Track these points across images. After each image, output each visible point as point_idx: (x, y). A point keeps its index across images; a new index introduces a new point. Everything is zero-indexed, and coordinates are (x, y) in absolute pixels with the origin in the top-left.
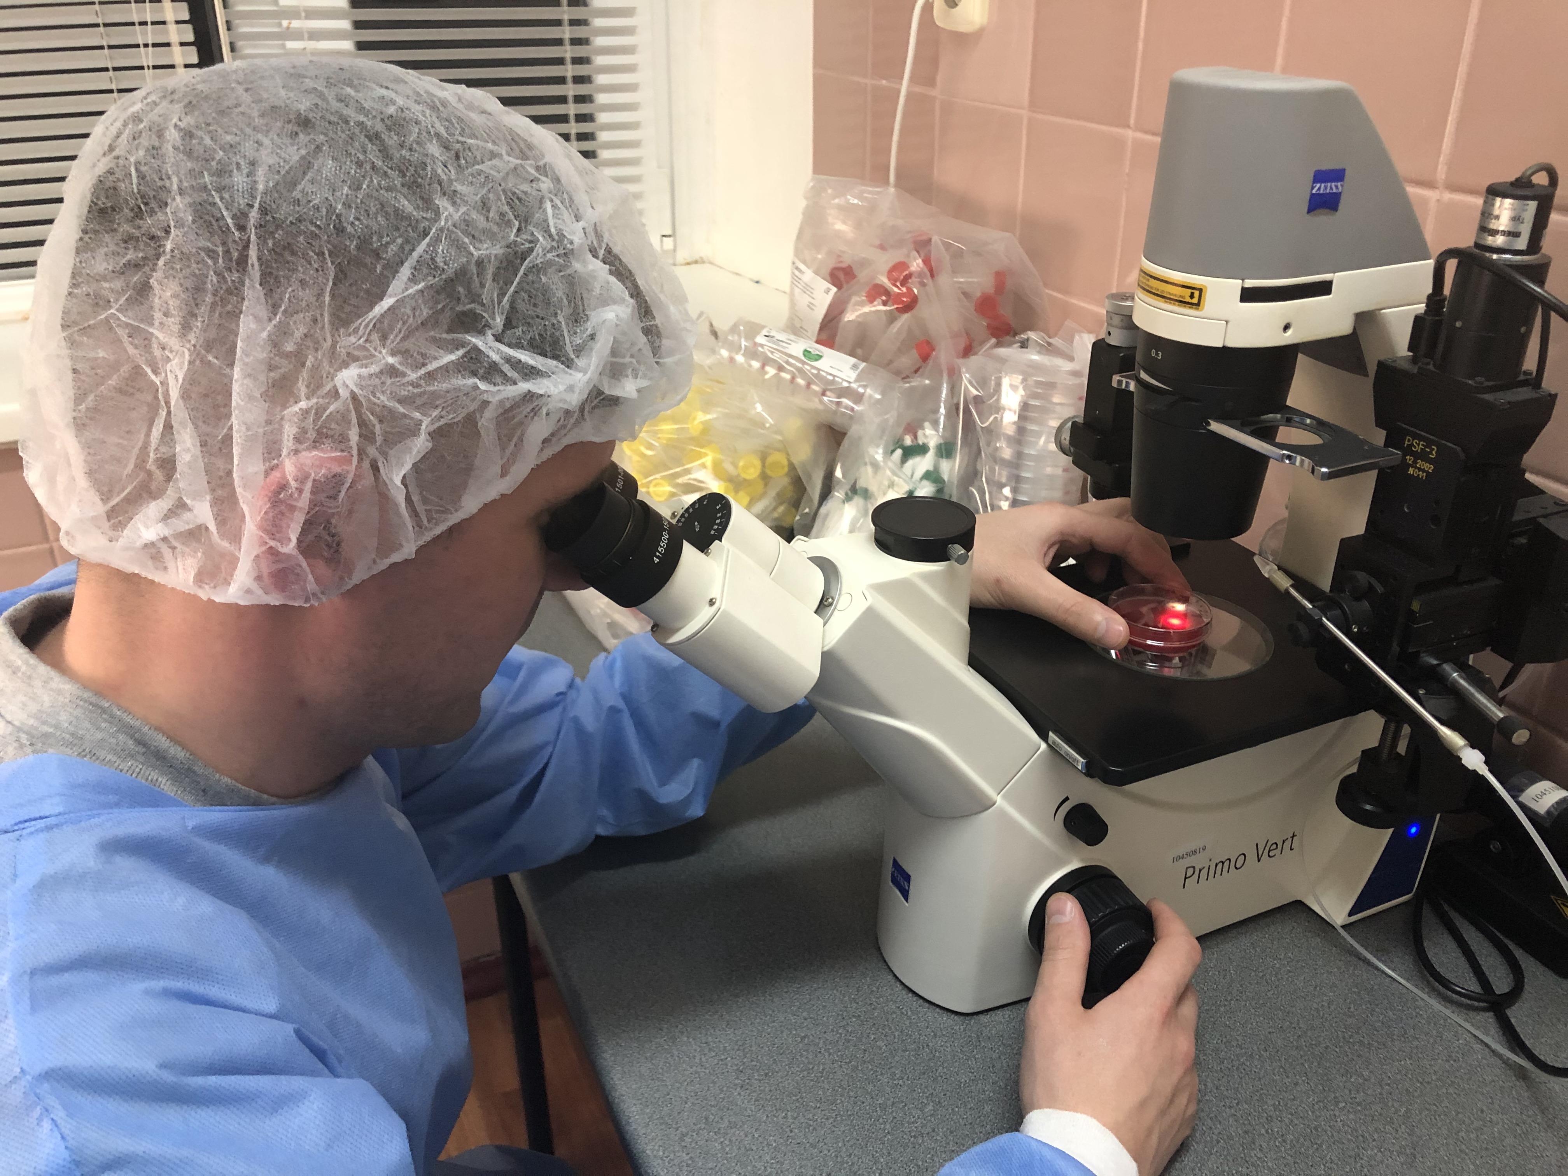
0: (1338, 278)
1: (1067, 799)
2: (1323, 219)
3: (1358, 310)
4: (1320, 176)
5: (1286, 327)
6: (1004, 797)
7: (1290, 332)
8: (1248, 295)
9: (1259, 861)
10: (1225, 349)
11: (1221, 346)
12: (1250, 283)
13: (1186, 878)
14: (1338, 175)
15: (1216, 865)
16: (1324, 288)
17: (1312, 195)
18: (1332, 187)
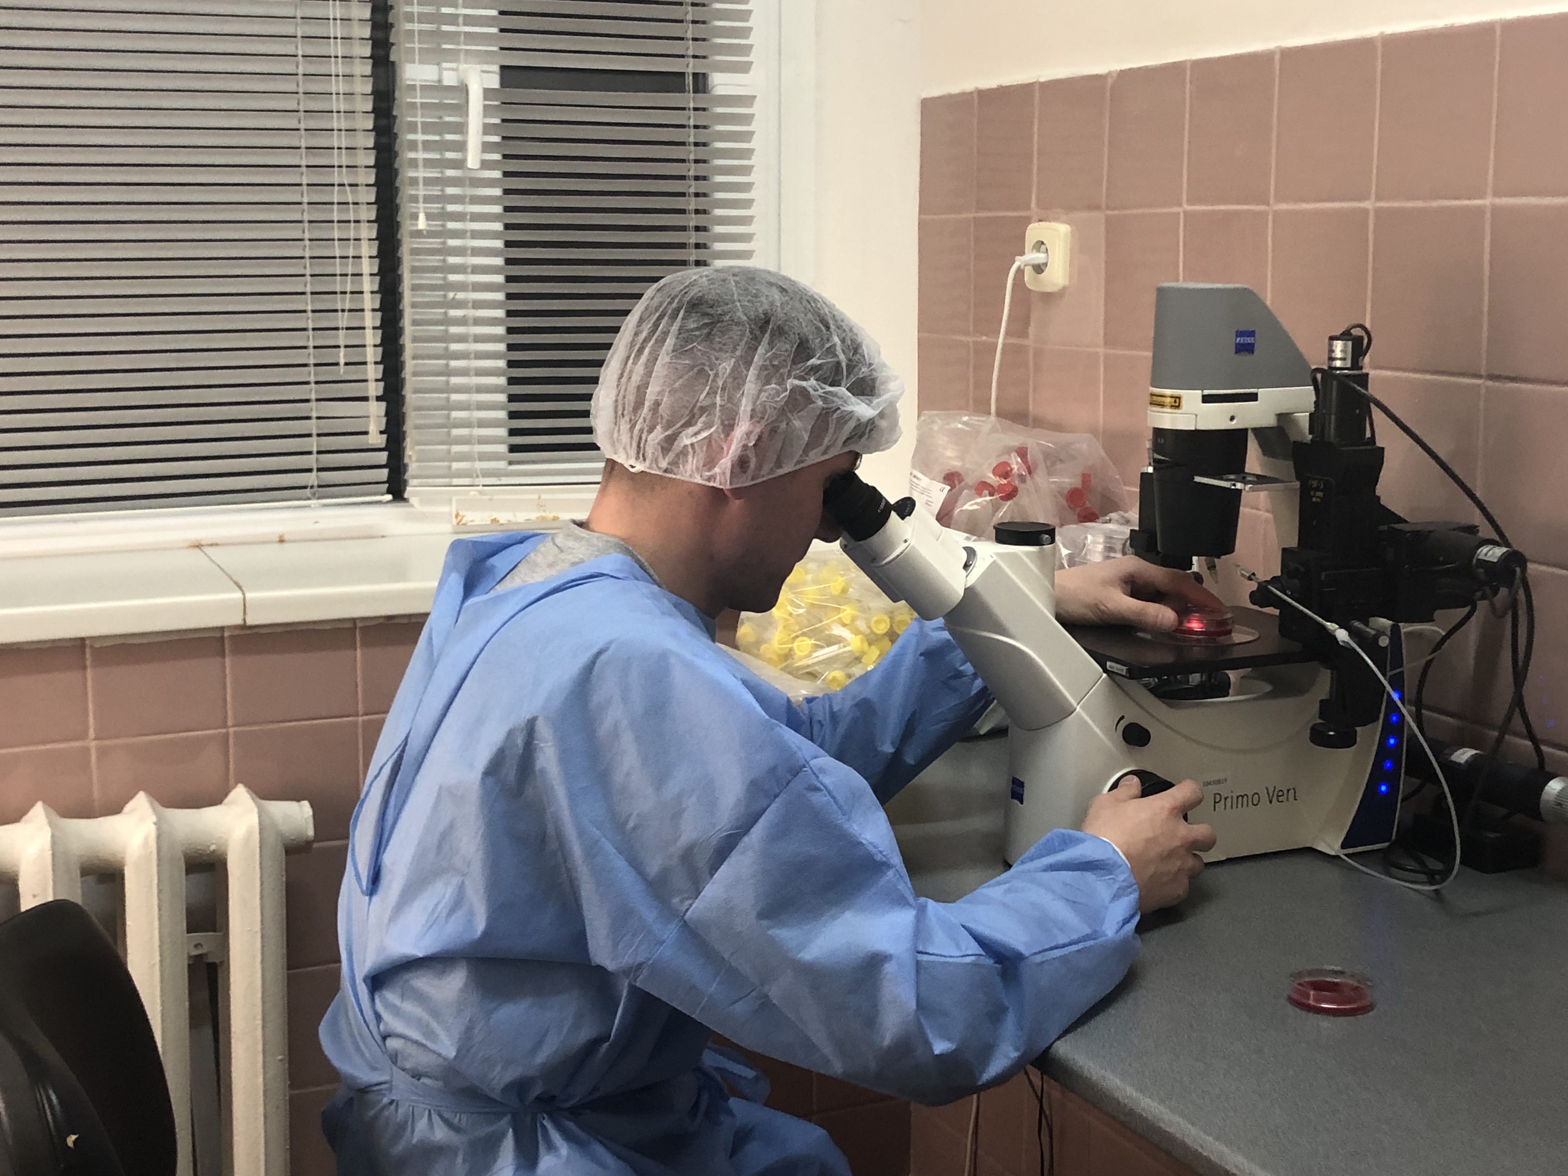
0: (1261, 392)
1: (1123, 717)
2: (1245, 358)
3: (1279, 412)
4: (1239, 334)
5: (1232, 418)
6: (1082, 708)
7: (1235, 422)
8: (1206, 399)
9: (1271, 802)
10: (1197, 432)
11: (1193, 428)
12: (1206, 392)
13: (1215, 802)
14: (1252, 334)
15: (1238, 797)
16: (1253, 397)
17: (1236, 344)
18: (1249, 340)
